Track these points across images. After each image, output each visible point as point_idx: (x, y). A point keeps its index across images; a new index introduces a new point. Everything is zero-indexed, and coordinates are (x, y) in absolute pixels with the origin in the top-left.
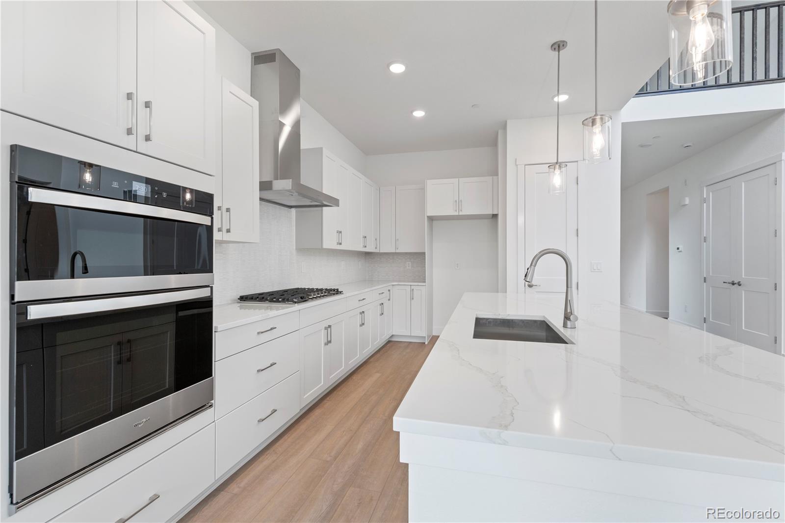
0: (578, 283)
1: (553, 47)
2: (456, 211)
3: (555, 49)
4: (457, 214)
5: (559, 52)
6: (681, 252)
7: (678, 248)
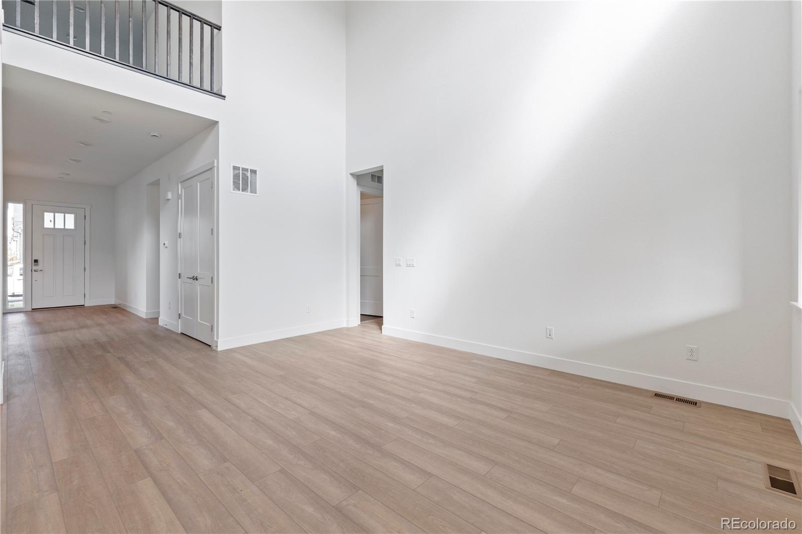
6: (166, 247)
7: (164, 244)
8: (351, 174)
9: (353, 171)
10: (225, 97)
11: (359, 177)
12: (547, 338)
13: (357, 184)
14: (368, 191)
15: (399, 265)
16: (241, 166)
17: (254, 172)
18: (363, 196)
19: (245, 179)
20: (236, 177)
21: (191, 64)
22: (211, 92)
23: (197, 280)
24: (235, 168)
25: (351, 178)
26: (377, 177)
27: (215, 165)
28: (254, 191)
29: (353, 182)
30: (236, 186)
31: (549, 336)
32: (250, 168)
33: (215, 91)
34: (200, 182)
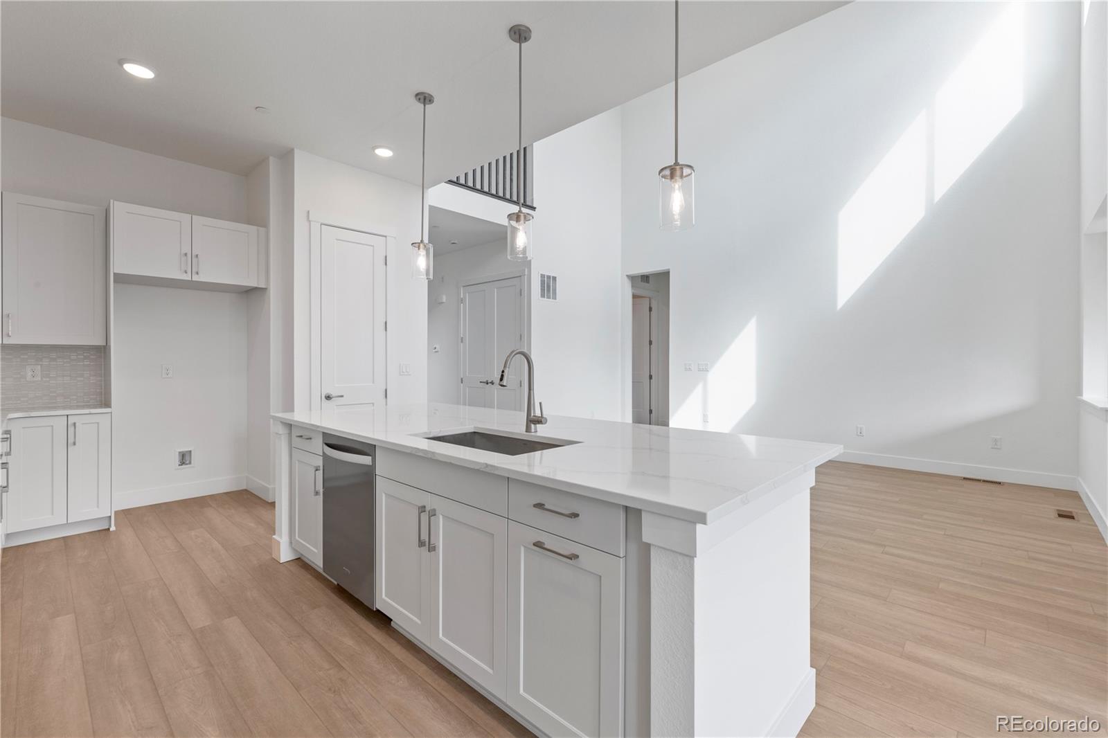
0: (386, 390)
1: (418, 97)
2: (186, 272)
3: (419, 99)
4: (187, 277)
5: (425, 106)
6: (437, 352)
7: (435, 348)
8: (627, 276)
9: (628, 274)
10: (535, 208)
11: (636, 279)
12: (858, 435)
13: (632, 286)
14: (640, 292)
15: (689, 370)
16: (547, 274)
17: (554, 278)
18: (635, 297)
20: (543, 282)
21: (511, 180)
22: (525, 205)
23: (493, 384)
24: (543, 276)
25: (626, 279)
27: (527, 273)
29: (628, 285)
30: (543, 294)
31: (859, 434)
32: (552, 274)
33: (528, 203)
34: (469, 293)
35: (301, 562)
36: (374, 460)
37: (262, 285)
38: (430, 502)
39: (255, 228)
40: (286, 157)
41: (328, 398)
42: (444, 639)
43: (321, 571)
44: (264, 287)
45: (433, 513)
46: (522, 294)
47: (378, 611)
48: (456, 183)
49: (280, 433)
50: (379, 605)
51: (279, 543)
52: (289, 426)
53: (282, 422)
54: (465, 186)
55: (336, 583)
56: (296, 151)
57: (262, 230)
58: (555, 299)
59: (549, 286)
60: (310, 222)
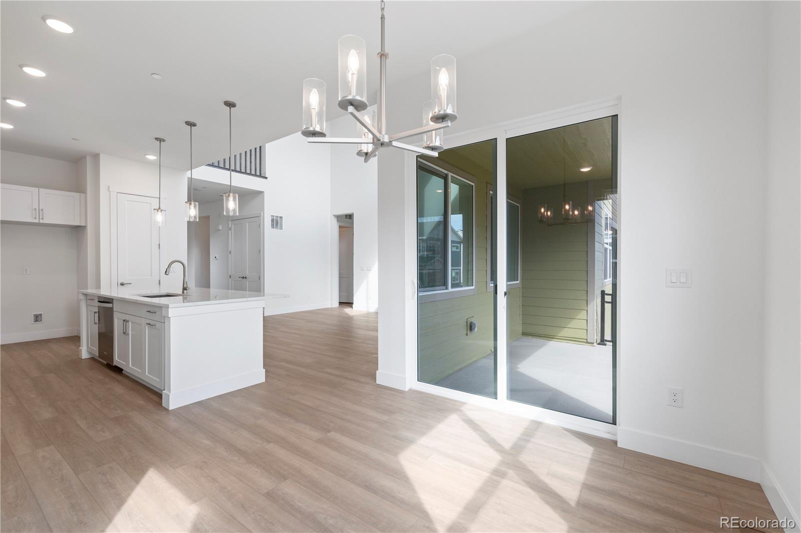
0: (159, 281)
2: (36, 218)
3: (158, 140)
4: (37, 221)
5: (160, 143)
6: (217, 259)
7: (216, 257)
8: (334, 215)
9: (334, 214)
10: (267, 178)
11: (338, 218)
13: (338, 221)
14: (343, 224)
15: (363, 270)
16: (275, 215)
17: (281, 218)
18: (340, 227)
19: (277, 222)
20: (273, 220)
21: (251, 162)
22: (260, 176)
23: (246, 278)
24: (272, 216)
25: (333, 218)
26: (350, 217)
27: (262, 214)
28: (281, 229)
29: (335, 220)
30: (273, 226)
32: (279, 216)
33: (262, 175)
34: (248, 223)
35: (93, 359)
36: (113, 305)
37: (83, 224)
38: (127, 317)
39: (78, 194)
40: (96, 157)
41: (122, 284)
42: (148, 375)
43: (98, 358)
44: (84, 225)
45: (128, 321)
46: (259, 226)
47: (116, 366)
48: (212, 165)
49: (82, 298)
50: (115, 364)
51: (81, 350)
52: (86, 295)
53: (82, 294)
54: (219, 167)
55: (106, 363)
56: (102, 156)
57: (83, 195)
58: (282, 229)
59: (276, 222)
60: (110, 192)
